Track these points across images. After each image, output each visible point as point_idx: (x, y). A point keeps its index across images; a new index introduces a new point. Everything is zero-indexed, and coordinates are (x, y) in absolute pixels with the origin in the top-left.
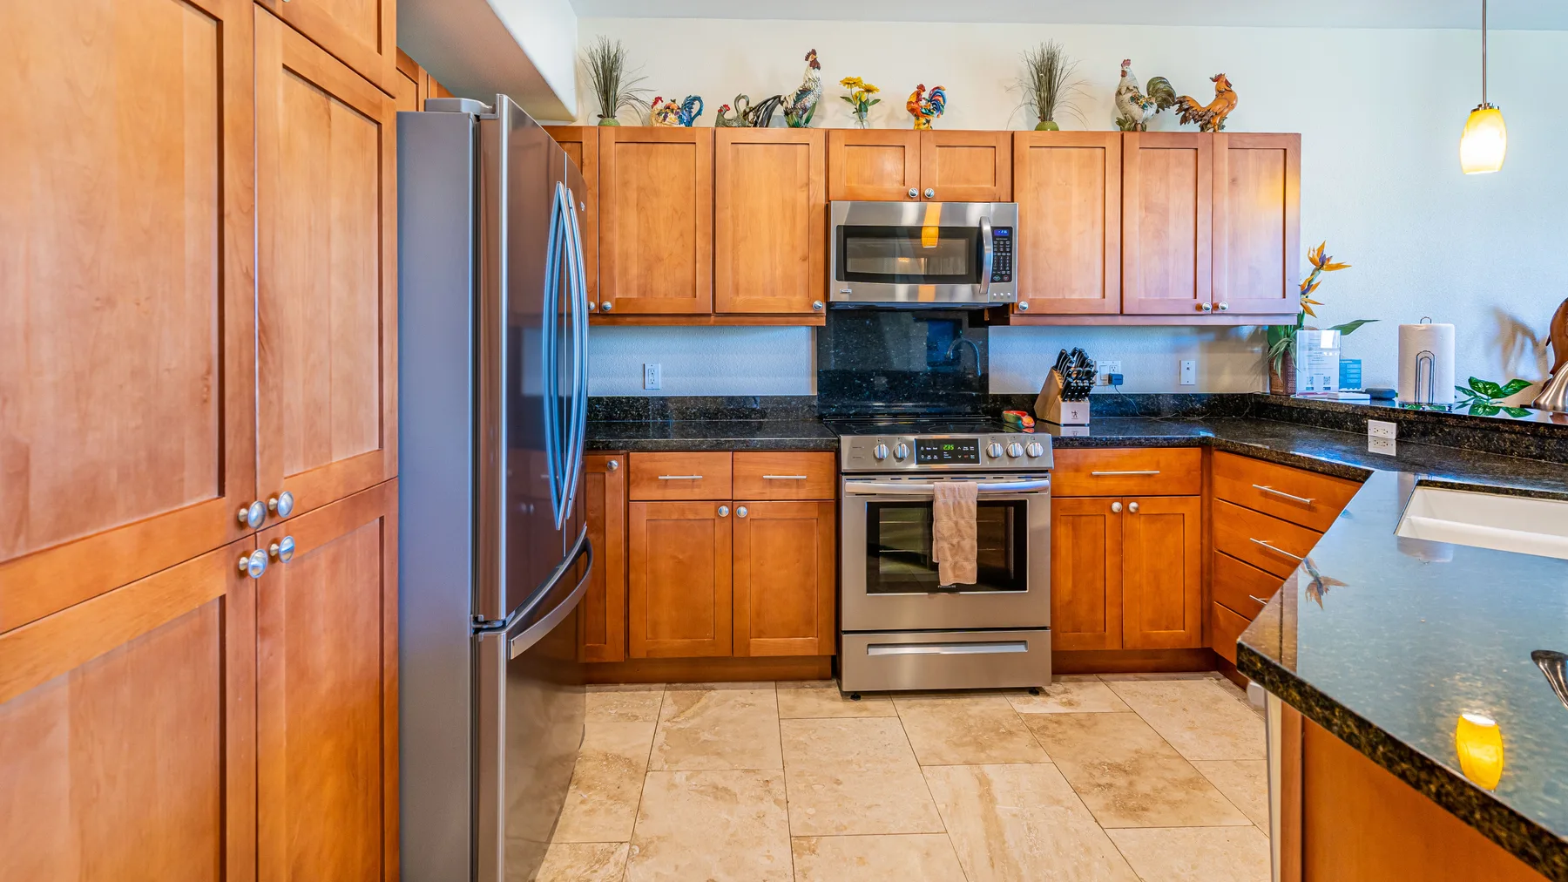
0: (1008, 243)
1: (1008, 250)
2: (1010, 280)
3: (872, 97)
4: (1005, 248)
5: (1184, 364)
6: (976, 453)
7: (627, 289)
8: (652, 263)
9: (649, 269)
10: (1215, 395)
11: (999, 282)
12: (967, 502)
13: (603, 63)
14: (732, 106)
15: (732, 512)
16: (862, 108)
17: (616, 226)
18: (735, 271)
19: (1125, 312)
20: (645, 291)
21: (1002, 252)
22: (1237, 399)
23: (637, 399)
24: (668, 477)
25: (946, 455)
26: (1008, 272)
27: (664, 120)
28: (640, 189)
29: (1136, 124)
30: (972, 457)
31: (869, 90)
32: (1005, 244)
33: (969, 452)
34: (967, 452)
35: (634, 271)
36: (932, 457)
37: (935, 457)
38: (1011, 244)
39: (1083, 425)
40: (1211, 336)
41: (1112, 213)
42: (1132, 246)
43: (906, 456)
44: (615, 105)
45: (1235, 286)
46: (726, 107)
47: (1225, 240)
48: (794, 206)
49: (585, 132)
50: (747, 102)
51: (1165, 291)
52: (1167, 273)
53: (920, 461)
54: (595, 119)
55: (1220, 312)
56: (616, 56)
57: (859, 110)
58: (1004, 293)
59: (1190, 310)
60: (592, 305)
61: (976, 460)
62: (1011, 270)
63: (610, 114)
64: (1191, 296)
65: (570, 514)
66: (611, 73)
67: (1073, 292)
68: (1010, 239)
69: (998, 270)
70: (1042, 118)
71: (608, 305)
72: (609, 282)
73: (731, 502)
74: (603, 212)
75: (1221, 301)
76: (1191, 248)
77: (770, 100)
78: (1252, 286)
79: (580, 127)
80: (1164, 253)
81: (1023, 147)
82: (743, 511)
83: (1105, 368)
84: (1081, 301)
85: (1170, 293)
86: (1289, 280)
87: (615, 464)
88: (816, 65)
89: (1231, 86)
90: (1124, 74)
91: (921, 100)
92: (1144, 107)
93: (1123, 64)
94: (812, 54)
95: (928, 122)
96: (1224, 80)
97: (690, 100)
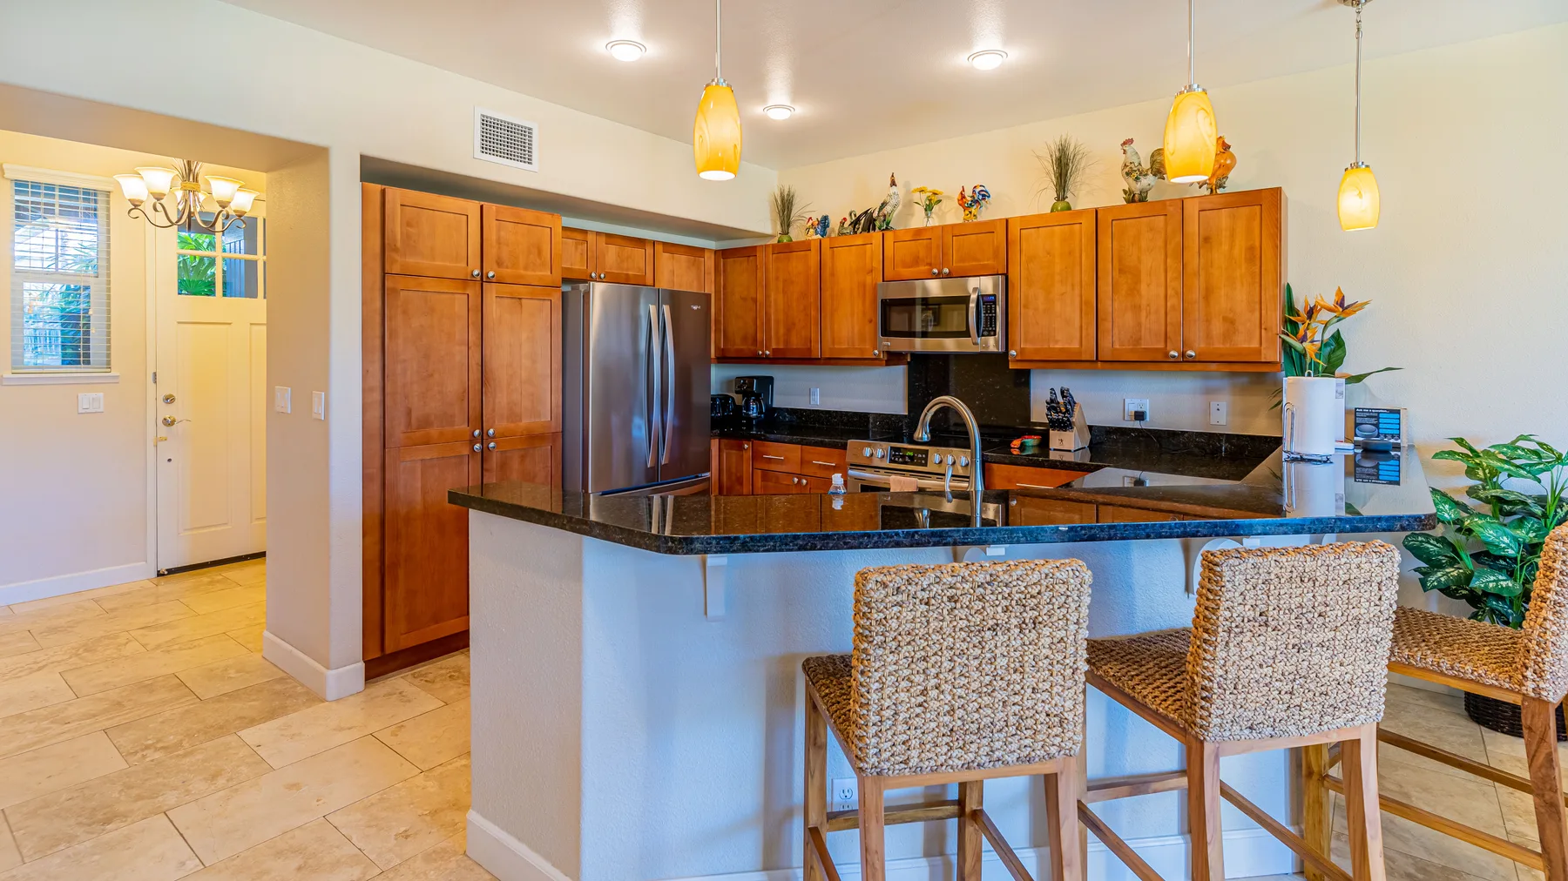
0: (994, 307)
1: (994, 312)
2: (996, 335)
3: (937, 198)
4: (991, 310)
5: (1214, 405)
6: (926, 459)
7: (778, 343)
8: (790, 327)
9: (788, 331)
10: (1245, 436)
11: (987, 336)
13: (782, 200)
14: (848, 218)
15: (799, 482)
16: (929, 208)
17: (773, 304)
18: (832, 329)
19: (1099, 359)
20: (787, 342)
21: (989, 314)
22: (1271, 441)
23: (804, 410)
24: (771, 457)
25: (907, 460)
26: (994, 329)
27: (809, 233)
28: (785, 281)
29: (1135, 195)
30: (923, 462)
31: (934, 194)
32: (991, 308)
33: (922, 458)
34: (920, 458)
35: (782, 331)
36: (899, 459)
37: (901, 460)
38: (997, 307)
39: (1070, 451)
40: (1244, 380)
41: (1088, 277)
42: (1106, 304)
43: (883, 457)
44: (789, 226)
45: (1208, 336)
46: (845, 219)
47: (1196, 294)
48: (864, 286)
49: (758, 249)
50: (855, 215)
51: (1138, 341)
52: (1139, 324)
53: (891, 461)
54: (779, 236)
55: (1190, 359)
56: (788, 195)
57: (926, 210)
58: (992, 344)
59: (1160, 358)
60: (760, 352)
61: (925, 465)
62: (995, 327)
63: (785, 233)
64: (1161, 346)
65: (667, 462)
66: (785, 206)
67: (1056, 342)
68: (994, 303)
69: (987, 328)
70: (1058, 199)
71: (768, 352)
72: (769, 339)
73: (800, 476)
74: (767, 296)
75: (1192, 349)
76: (1163, 303)
77: (866, 212)
78: (1227, 336)
79: (754, 248)
80: (1137, 309)
81: (1014, 230)
82: (804, 481)
83: (1132, 408)
84: (1062, 350)
85: (1143, 342)
86: (1265, 329)
87: (746, 446)
88: (893, 183)
89: (1229, 147)
90: (1125, 152)
91: (964, 197)
92: (1137, 179)
93: (1124, 143)
94: (893, 176)
95: (970, 212)
96: (1224, 142)
97: (825, 218)
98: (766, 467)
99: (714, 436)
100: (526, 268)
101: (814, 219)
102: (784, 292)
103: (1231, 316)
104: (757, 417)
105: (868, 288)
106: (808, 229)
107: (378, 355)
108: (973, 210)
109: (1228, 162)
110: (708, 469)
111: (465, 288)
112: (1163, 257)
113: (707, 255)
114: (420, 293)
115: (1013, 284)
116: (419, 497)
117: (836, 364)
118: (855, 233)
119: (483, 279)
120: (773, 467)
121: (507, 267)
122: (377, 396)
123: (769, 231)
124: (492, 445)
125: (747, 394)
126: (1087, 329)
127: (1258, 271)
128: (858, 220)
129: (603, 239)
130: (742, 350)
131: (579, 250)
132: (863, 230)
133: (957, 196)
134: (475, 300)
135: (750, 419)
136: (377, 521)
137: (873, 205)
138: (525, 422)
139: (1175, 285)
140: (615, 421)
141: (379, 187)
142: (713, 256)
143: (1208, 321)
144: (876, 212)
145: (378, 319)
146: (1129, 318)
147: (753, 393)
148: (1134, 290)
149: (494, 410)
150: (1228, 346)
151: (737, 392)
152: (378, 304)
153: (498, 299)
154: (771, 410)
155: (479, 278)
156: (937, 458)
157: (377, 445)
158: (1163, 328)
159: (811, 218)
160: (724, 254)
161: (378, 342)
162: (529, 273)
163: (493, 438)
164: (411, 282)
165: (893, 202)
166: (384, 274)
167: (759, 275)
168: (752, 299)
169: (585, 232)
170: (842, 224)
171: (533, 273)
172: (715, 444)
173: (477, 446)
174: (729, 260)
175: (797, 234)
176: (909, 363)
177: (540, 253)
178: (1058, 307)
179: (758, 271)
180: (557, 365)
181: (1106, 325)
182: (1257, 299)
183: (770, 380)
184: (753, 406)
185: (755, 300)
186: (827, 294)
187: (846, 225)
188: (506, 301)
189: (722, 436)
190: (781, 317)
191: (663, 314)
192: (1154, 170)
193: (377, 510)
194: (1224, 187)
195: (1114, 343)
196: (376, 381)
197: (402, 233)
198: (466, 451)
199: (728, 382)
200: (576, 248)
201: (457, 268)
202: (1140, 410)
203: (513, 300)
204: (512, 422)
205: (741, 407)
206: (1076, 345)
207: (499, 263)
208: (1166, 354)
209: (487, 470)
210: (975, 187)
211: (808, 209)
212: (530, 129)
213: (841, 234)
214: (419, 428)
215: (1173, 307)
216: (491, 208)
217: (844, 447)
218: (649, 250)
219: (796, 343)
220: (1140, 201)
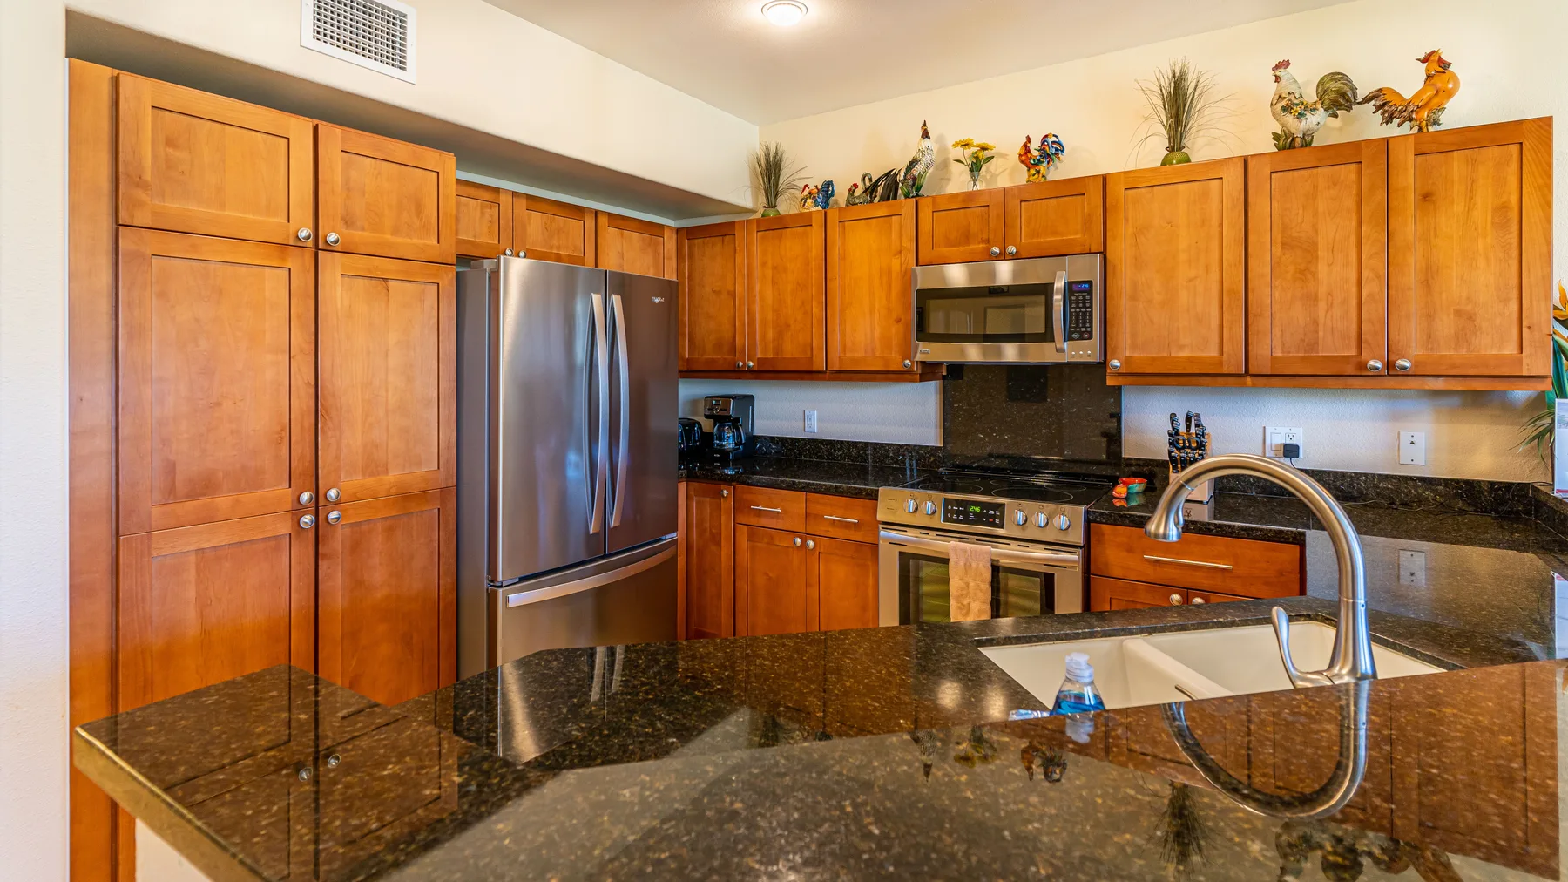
0: (1088, 297)
1: (1088, 305)
2: (1090, 337)
3: (987, 154)
4: (1084, 303)
5: (1406, 437)
6: (1002, 517)
7: (765, 351)
8: (782, 329)
9: (780, 335)
10: (1458, 481)
11: (1078, 339)
12: (978, 565)
13: (767, 162)
14: (860, 184)
15: (804, 543)
16: (976, 167)
17: (758, 298)
18: (843, 333)
19: (1252, 371)
20: (777, 350)
21: (1081, 308)
22: (1500, 489)
23: (798, 440)
24: (760, 508)
25: (972, 517)
26: (1089, 329)
27: (804, 205)
28: (775, 268)
29: (1293, 139)
30: (997, 521)
31: (984, 149)
32: (1084, 299)
33: (994, 517)
34: (991, 516)
35: (770, 334)
36: (958, 516)
37: (961, 517)
38: (1091, 299)
39: (1201, 502)
41: (1233, 254)
42: (1262, 292)
43: (934, 512)
44: (776, 196)
45: (1430, 337)
46: (855, 185)
47: (1410, 278)
48: (890, 273)
49: (737, 226)
50: (871, 180)
51: (1314, 345)
52: (1316, 322)
53: (946, 519)
54: (763, 210)
55: (1401, 372)
56: (775, 157)
57: (971, 170)
58: (1083, 352)
59: (1350, 370)
60: (741, 364)
61: (1001, 526)
62: (1091, 327)
63: (771, 204)
64: (1353, 352)
65: (618, 524)
66: (770, 171)
67: (1182, 347)
68: (1090, 292)
69: (1078, 327)
70: (1171, 149)
71: (751, 364)
72: (752, 345)
73: (805, 536)
74: (750, 288)
75: (1403, 357)
76: (1354, 289)
77: (888, 174)
78: (1461, 338)
79: (734, 222)
80: (1311, 299)
81: (1117, 191)
82: (811, 544)
83: (1278, 437)
84: (1191, 359)
85: (1320, 347)
86: (1529, 327)
87: (725, 492)
88: (926, 135)
89: (1449, 65)
90: (1277, 79)
91: (1029, 151)
92: (1300, 116)
93: (1278, 67)
94: (925, 125)
95: (1038, 172)
96: (1440, 58)
97: (829, 184)
98: (753, 521)
99: (680, 479)
100: (396, 231)
101: (812, 187)
102: (774, 283)
103: (1469, 307)
104: (734, 450)
105: (894, 275)
106: (804, 200)
107: (103, 371)
108: (1042, 168)
109: (1450, 86)
110: (675, 529)
111: (283, 259)
112: (1354, 223)
113: (667, 234)
114: (194, 263)
115: (1114, 267)
116: (191, 615)
117: (850, 380)
118: (871, 202)
119: (318, 247)
120: (764, 522)
121: (363, 229)
122: (103, 443)
123: (747, 202)
124: (334, 515)
125: (720, 419)
126: (1231, 329)
127: (1515, 241)
128: (875, 186)
129: (523, 203)
130: (713, 361)
131: (487, 217)
132: (882, 200)
133: (1018, 148)
134: (303, 280)
135: (725, 454)
136: (103, 667)
137: (899, 163)
138: (393, 476)
139: (1374, 264)
140: (542, 456)
141: (106, 72)
142: (675, 236)
143: (1430, 317)
144: (902, 174)
145: (104, 305)
146: (1298, 314)
147: (728, 418)
148: (1305, 273)
149: (337, 458)
150: (1464, 352)
151: (707, 417)
152: (105, 278)
153: (346, 279)
154: (753, 439)
155: (310, 243)
156: (1020, 516)
157: (102, 531)
158: (1354, 326)
159: (807, 186)
160: (691, 233)
161: (104, 346)
162: (399, 240)
163: (338, 502)
164: (176, 244)
165: (925, 160)
166: (117, 225)
167: (738, 260)
168: (729, 293)
169: (496, 190)
170: (852, 191)
171: (409, 240)
172: (682, 487)
173: (307, 519)
174: (696, 241)
175: (785, 206)
176: (944, 378)
177: (419, 208)
178: (1184, 297)
179: (737, 255)
180: (449, 384)
181: (1260, 325)
182: (1514, 282)
183: (751, 398)
184: (728, 433)
185: (733, 295)
186: (834, 285)
187: (858, 192)
188: (361, 281)
189: (691, 477)
190: (770, 316)
191: (612, 308)
192: (1327, 102)
193: (102, 645)
194: (1439, 125)
195: (1271, 347)
196: (101, 415)
197: (155, 156)
198: (284, 528)
199: (694, 402)
200: (482, 214)
201: (272, 225)
202: (1288, 442)
203: (373, 281)
204: (372, 474)
205: (711, 434)
206: (1213, 352)
207: (348, 221)
208: (1362, 366)
209: (325, 556)
210: (1046, 136)
211: (802, 174)
212: (404, 16)
213: (851, 203)
214: (192, 495)
215: (1370, 295)
216: (333, 135)
217: (873, 496)
218: (590, 222)
219: (791, 350)
220: (1302, 146)
